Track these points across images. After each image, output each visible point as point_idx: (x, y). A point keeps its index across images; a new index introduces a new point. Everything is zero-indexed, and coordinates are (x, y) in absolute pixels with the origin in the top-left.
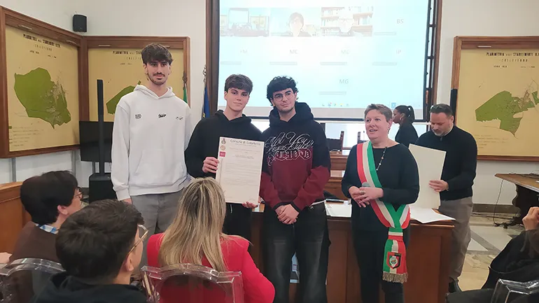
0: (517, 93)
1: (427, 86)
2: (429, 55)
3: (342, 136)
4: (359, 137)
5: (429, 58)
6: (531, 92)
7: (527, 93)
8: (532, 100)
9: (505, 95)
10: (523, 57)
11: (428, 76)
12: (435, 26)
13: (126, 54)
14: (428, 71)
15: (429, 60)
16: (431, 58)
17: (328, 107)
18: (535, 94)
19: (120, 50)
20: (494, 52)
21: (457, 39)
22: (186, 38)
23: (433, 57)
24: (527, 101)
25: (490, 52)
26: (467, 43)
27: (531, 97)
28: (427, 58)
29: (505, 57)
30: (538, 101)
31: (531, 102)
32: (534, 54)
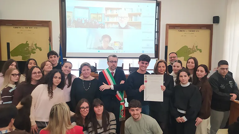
0: (190, 46)
1: (156, 44)
2: (156, 31)
3: (123, 65)
4: (130, 66)
5: (156, 32)
6: (195, 46)
7: (194, 46)
8: (196, 49)
9: (186, 47)
10: (192, 32)
11: (156, 40)
12: (158, 19)
13: (20, 29)
14: (156, 38)
15: (156, 33)
16: (157, 32)
17: (116, 53)
18: (197, 47)
19: (16, 27)
20: (181, 30)
21: (167, 25)
22: (50, 21)
23: (158, 32)
24: (194, 49)
25: (180, 30)
26: (171, 27)
27: (195, 48)
28: (155, 32)
29: (185, 32)
30: (198, 50)
31: (195, 50)
32: (196, 31)
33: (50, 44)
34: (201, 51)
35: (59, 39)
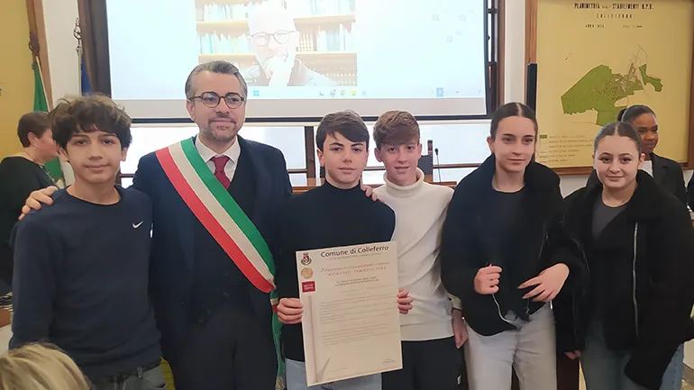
0: (619, 68)
1: (490, 60)
2: (490, 7)
5: (490, 11)
6: (638, 65)
7: (632, 67)
8: (640, 79)
9: (602, 71)
10: (626, 11)
14: (490, 34)
15: (490, 15)
16: (492, 11)
17: (330, 97)
18: (643, 68)
20: (585, 2)
23: (495, 11)
24: (633, 80)
25: (580, 2)
27: (638, 73)
28: (487, 11)
29: (601, 10)
30: (647, 79)
31: (638, 81)
32: (640, 6)
33: (35, 66)
34: (658, 87)
35: (75, 43)
